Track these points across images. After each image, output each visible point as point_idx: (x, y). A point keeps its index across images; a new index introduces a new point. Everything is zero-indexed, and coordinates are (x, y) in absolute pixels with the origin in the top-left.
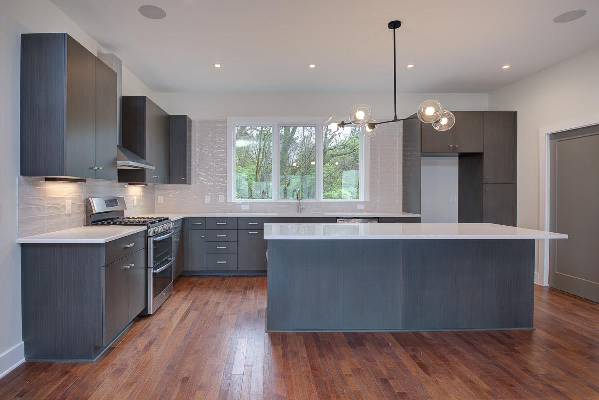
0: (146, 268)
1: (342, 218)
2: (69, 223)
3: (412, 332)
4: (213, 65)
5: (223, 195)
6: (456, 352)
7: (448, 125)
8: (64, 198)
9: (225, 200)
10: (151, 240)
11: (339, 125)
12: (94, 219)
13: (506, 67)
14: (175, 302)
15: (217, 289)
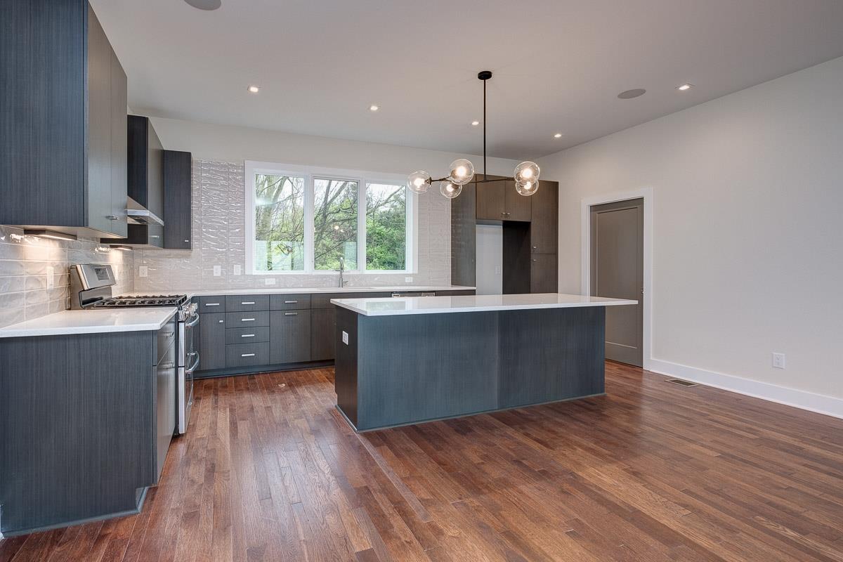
0: (177, 367)
1: (396, 292)
2: (50, 304)
3: (508, 411)
4: (248, 88)
5: (240, 266)
6: (561, 425)
7: (532, 190)
8: (44, 264)
9: (243, 272)
10: (182, 326)
11: (426, 181)
12: (85, 297)
13: (558, 136)
14: (205, 413)
15: (252, 390)
